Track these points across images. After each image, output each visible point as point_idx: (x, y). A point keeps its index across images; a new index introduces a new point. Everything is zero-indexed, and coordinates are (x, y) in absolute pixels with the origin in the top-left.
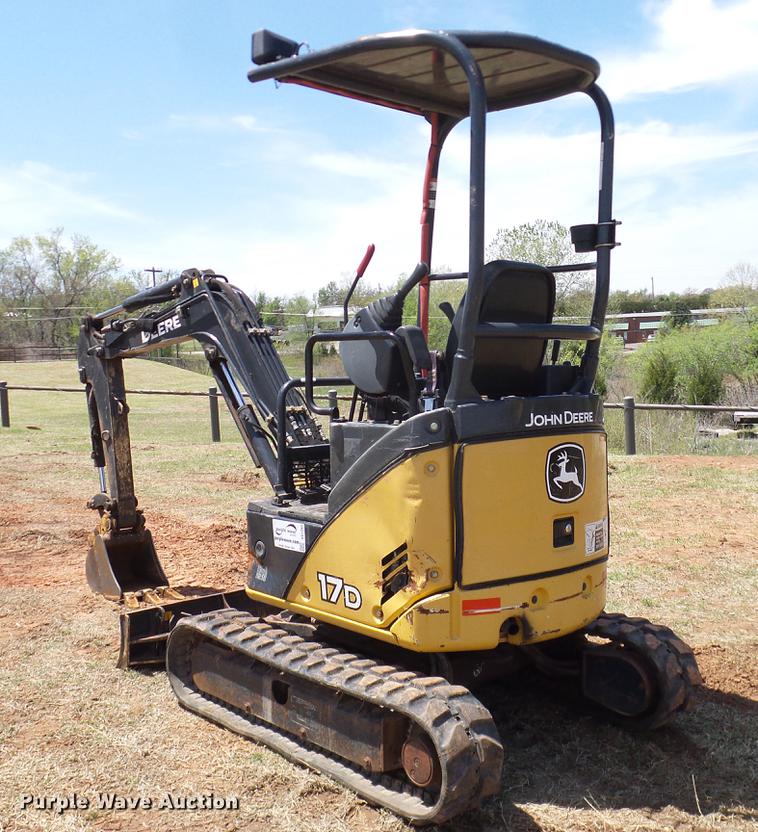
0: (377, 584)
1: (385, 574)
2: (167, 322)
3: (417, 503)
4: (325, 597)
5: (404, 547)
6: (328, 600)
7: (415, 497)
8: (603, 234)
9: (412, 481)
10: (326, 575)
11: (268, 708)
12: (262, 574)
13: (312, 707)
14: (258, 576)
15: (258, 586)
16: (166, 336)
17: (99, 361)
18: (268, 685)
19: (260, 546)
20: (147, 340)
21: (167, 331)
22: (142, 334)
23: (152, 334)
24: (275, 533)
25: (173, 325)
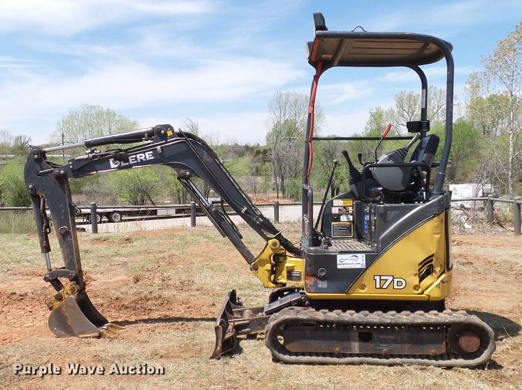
0: (416, 275)
1: (420, 270)
2: (138, 156)
3: (439, 236)
4: (378, 286)
5: (432, 256)
6: (381, 288)
7: (438, 234)
8: (425, 125)
9: (437, 227)
10: (380, 276)
11: (356, 346)
12: (323, 285)
13: (393, 338)
14: (320, 286)
15: (321, 291)
16: (138, 164)
17: (54, 179)
18: (356, 335)
19: (323, 271)
20: (116, 166)
21: (139, 161)
22: (111, 162)
23: (122, 162)
24: (338, 262)
25: (145, 158)
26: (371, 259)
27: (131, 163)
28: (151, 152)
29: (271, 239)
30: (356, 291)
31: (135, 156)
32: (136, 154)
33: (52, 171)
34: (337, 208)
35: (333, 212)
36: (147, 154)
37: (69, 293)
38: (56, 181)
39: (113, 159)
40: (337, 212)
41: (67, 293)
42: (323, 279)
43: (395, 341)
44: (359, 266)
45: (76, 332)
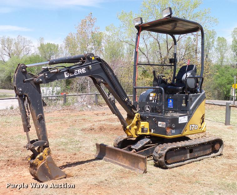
0: (200, 123)
1: (201, 121)
2: (78, 70)
5: (204, 115)
6: (191, 130)
10: (191, 125)
11: (188, 156)
12: (174, 131)
13: (198, 149)
14: (173, 132)
15: (173, 134)
16: (78, 75)
17: (34, 84)
18: (188, 151)
19: (174, 125)
20: (68, 76)
21: (79, 74)
22: (65, 74)
23: (71, 74)
24: (179, 121)
25: (82, 72)
26: (189, 118)
27: (75, 74)
28: (85, 69)
29: (136, 113)
30: (184, 133)
31: (77, 71)
32: (77, 70)
33: (32, 80)
34: (151, 97)
35: (150, 99)
36: (83, 69)
37: (47, 154)
38: (35, 86)
39: (66, 72)
40: (151, 99)
41: (45, 155)
42: (173, 129)
43: (199, 151)
44: (185, 122)
45: (53, 177)
